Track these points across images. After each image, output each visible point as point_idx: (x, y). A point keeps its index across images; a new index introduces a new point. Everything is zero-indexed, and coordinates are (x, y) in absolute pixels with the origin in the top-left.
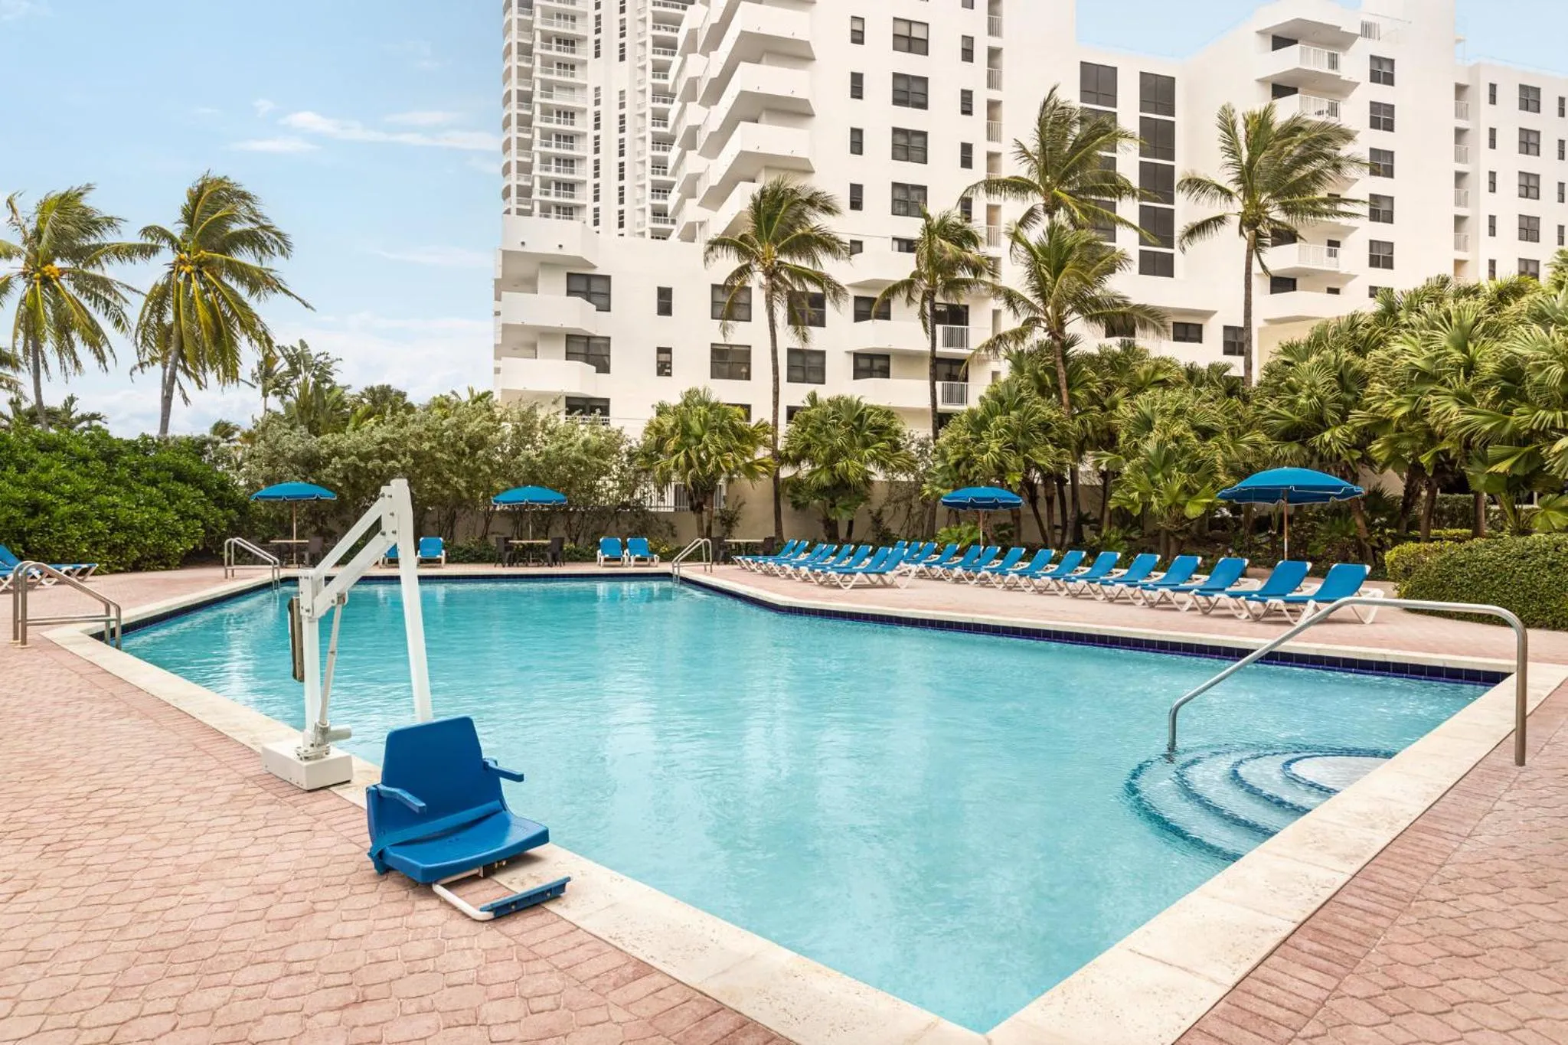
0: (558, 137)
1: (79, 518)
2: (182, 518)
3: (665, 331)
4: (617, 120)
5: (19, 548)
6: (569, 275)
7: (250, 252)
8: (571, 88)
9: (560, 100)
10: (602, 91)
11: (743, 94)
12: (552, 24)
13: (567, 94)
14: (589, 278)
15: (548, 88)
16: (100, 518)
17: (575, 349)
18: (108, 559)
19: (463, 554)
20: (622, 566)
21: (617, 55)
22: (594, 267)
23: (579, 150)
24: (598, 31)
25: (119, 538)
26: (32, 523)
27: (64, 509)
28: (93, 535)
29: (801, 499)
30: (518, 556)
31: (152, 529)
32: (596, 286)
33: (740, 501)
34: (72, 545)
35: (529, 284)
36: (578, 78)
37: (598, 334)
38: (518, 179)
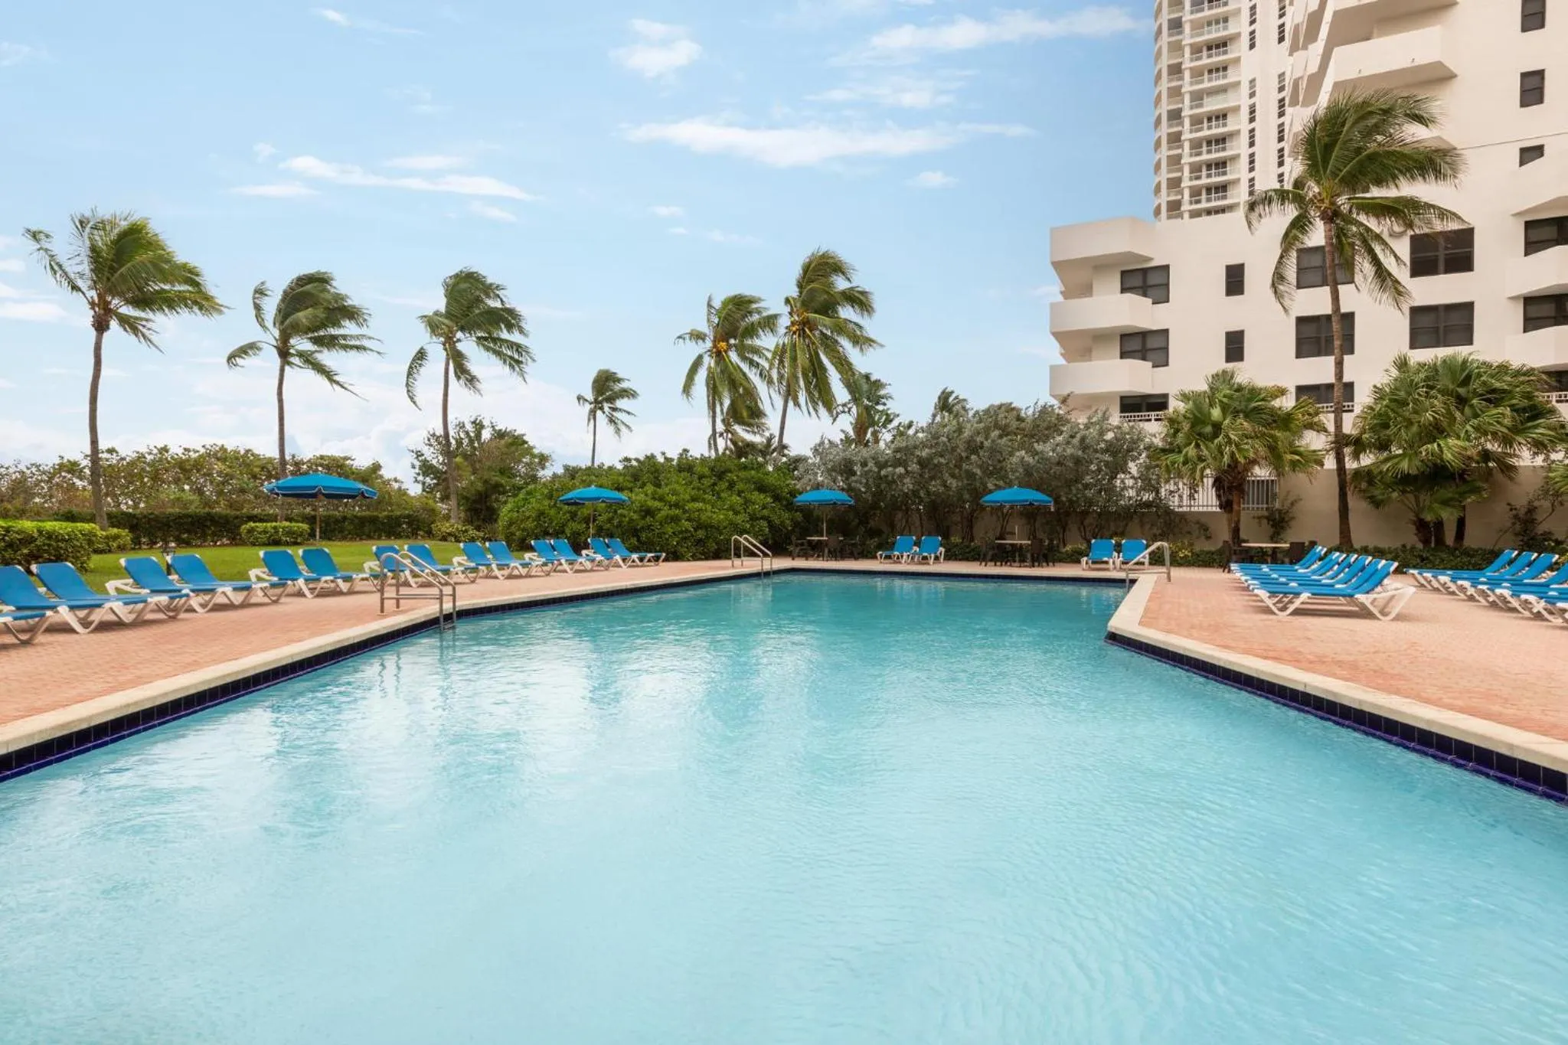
0: (1209, 143)
1: (675, 519)
2: (751, 519)
3: (1236, 313)
4: (1276, 105)
5: (634, 541)
6: (1123, 273)
7: (851, 309)
8: (1223, 90)
9: (1212, 105)
10: (1258, 83)
11: (1336, 13)
12: (1202, 34)
13: (1220, 97)
14: (1145, 272)
15: (1198, 97)
16: (689, 520)
17: (1129, 347)
18: (694, 549)
19: (970, 552)
20: (1107, 570)
21: (1276, 36)
22: (1151, 259)
23: (1232, 149)
24: (1253, 22)
25: (701, 534)
26: (641, 523)
27: (665, 511)
28: (681, 532)
29: (1377, 492)
30: (1004, 555)
31: (725, 528)
32: (1153, 279)
33: (1291, 499)
34: (667, 540)
35: (1086, 290)
36: (1232, 77)
37: (1155, 328)
38: (1168, 195)
